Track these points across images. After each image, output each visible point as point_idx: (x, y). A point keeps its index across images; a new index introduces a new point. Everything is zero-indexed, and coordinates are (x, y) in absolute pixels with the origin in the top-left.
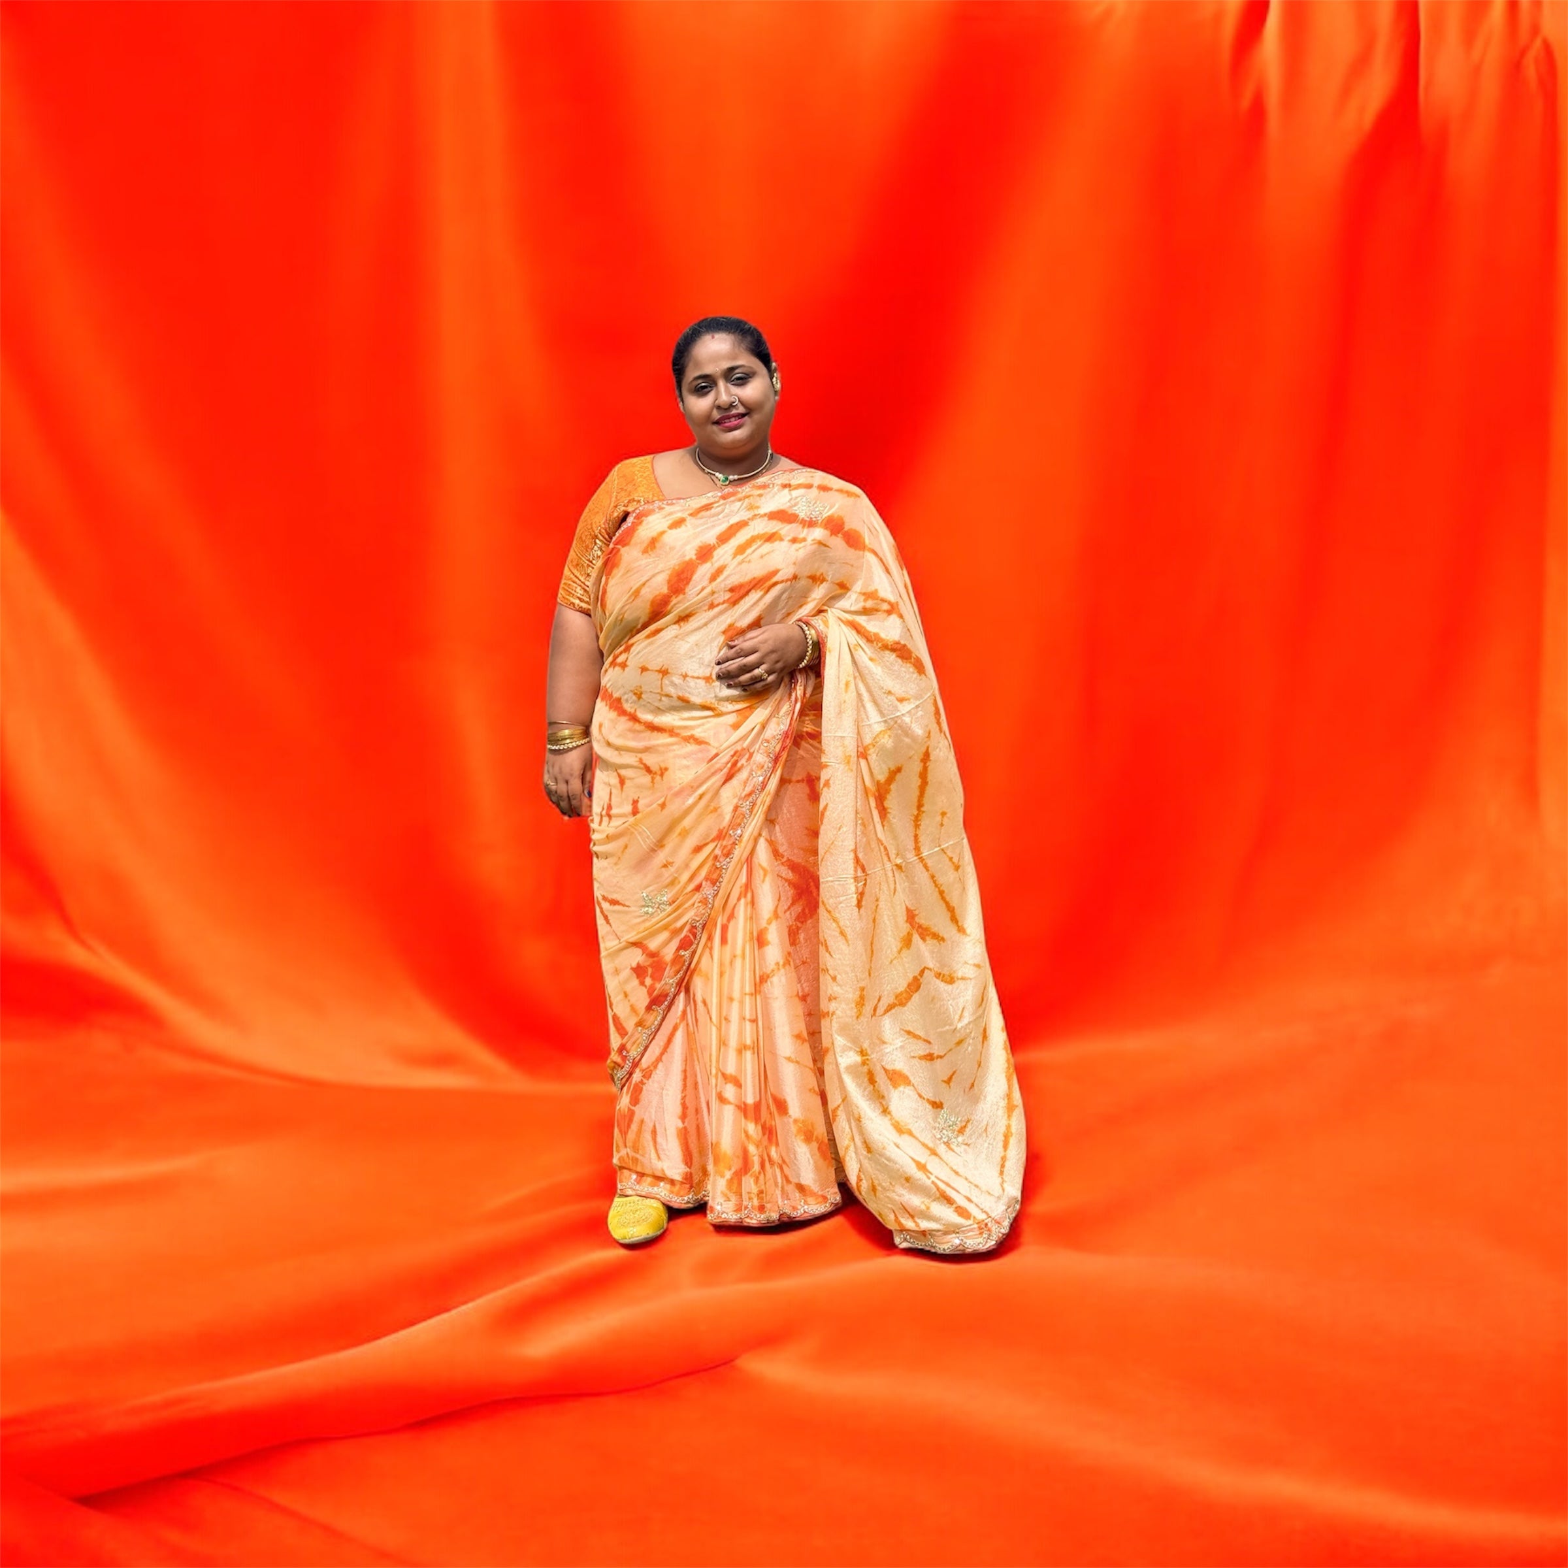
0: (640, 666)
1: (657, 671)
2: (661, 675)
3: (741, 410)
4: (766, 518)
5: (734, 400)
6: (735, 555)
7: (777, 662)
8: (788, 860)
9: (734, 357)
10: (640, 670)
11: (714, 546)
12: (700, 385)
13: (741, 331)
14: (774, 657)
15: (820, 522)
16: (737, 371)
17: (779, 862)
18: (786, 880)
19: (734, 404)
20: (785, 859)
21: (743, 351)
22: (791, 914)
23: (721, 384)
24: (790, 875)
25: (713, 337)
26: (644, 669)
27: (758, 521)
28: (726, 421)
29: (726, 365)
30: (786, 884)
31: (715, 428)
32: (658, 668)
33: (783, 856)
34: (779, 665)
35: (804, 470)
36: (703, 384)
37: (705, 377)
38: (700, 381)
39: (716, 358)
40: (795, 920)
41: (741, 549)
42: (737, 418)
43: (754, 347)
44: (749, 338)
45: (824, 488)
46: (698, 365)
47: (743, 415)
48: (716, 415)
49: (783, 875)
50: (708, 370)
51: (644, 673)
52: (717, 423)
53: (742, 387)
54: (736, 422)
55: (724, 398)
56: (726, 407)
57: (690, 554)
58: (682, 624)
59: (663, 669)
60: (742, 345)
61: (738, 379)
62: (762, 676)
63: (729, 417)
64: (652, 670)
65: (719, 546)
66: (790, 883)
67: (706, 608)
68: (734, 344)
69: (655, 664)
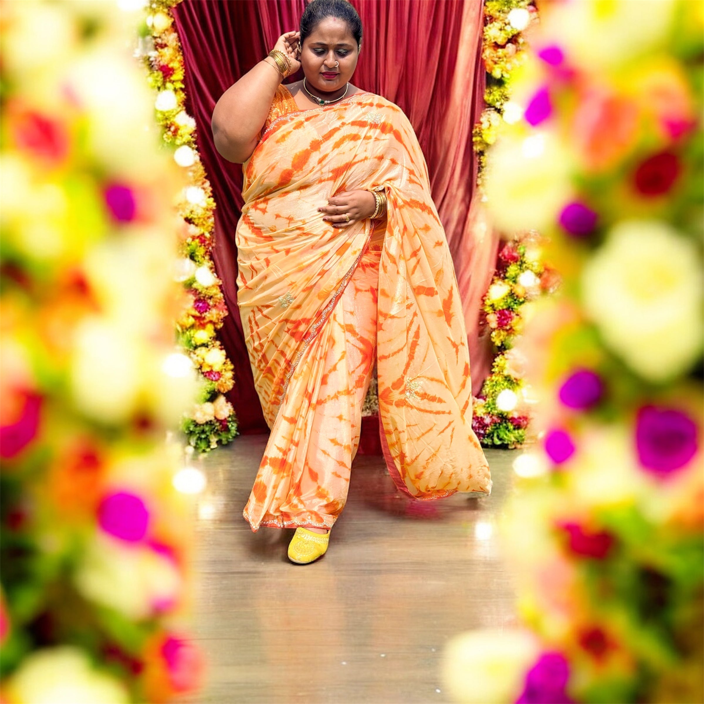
0: (276, 214)
1: (286, 218)
2: (288, 221)
3: (337, 70)
4: (350, 125)
5: (336, 64)
6: (334, 148)
7: (357, 213)
8: (361, 337)
9: (344, 37)
10: (275, 216)
11: (321, 141)
13: (351, 20)
14: (355, 210)
15: (379, 125)
16: (342, 47)
17: (356, 338)
18: (359, 349)
19: (336, 67)
20: (359, 337)
21: (349, 34)
22: (360, 369)
24: (362, 346)
25: (334, 20)
26: (278, 216)
27: (345, 127)
29: (337, 42)
30: (359, 351)
31: (321, 76)
32: (287, 216)
33: (358, 335)
34: (357, 216)
35: (367, 94)
36: (320, 49)
37: (322, 45)
39: (332, 34)
40: (362, 373)
41: (337, 145)
45: (380, 106)
46: (321, 35)
47: (337, 74)
48: (323, 69)
49: (357, 346)
51: (278, 218)
52: (323, 74)
55: (331, 61)
56: (331, 67)
57: (306, 146)
58: (302, 191)
59: (290, 217)
62: (346, 219)
64: (283, 217)
65: (324, 142)
66: (361, 351)
67: (317, 182)
68: (346, 29)
69: (285, 213)
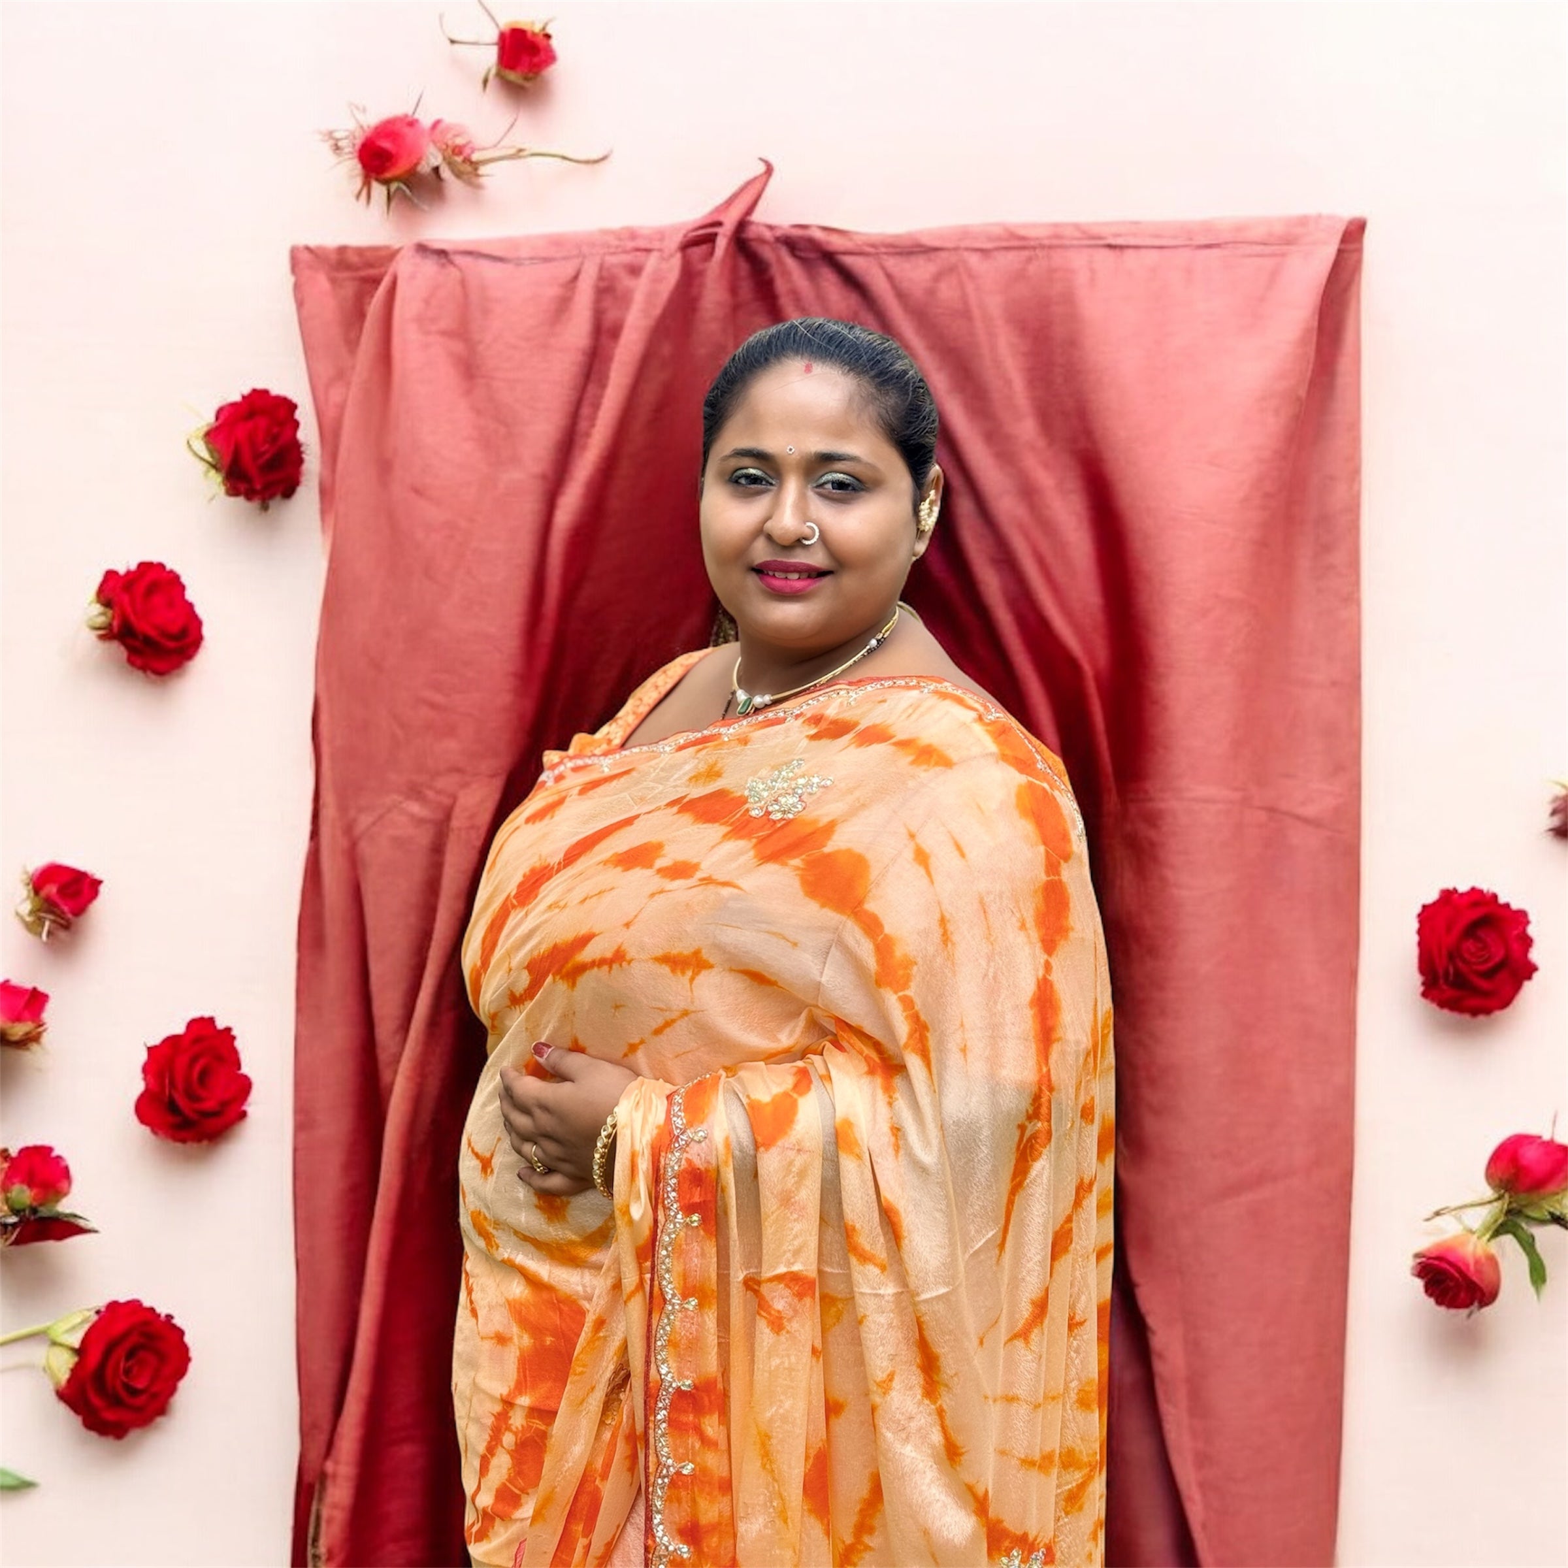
3: (817, 559)
4: (677, 809)
5: (807, 531)
9: (841, 431)
11: (553, 868)
12: (745, 471)
13: (878, 375)
16: (839, 466)
19: (807, 543)
21: (868, 424)
23: (792, 487)
25: (808, 369)
27: (656, 815)
28: (777, 574)
29: (818, 444)
31: (752, 581)
36: (752, 471)
37: (761, 457)
38: (746, 461)
39: (798, 421)
42: (805, 575)
43: (896, 422)
44: (892, 399)
45: (869, 737)
46: (754, 423)
47: (821, 574)
48: (761, 553)
50: (774, 443)
52: (760, 571)
53: (843, 507)
54: (799, 585)
55: (787, 521)
56: (786, 543)
60: (871, 407)
61: (840, 485)
63: (787, 569)
65: (559, 870)
68: (851, 400)
